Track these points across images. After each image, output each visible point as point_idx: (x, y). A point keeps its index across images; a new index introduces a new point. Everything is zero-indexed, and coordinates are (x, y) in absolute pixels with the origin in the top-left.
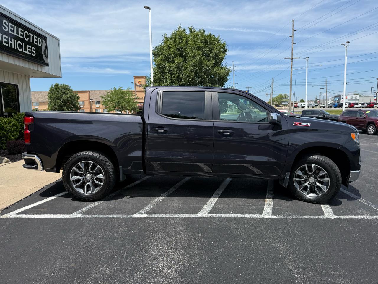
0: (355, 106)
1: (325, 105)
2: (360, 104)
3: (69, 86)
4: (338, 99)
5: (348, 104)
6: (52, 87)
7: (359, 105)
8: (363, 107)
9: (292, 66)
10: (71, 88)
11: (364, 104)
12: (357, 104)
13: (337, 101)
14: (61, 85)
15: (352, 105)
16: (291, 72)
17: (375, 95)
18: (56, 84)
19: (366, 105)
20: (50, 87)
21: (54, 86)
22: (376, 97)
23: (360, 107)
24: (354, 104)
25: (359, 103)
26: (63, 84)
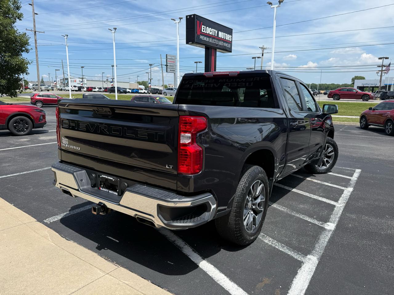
0: (93, 90)
1: (62, 88)
2: (98, 88)
4: (67, 82)
5: (86, 88)
7: (97, 90)
8: (100, 92)
9: (36, 41)
11: (100, 88)
12: (95, 88)
13: (66, 84)
15: (90, 89)
16: (36, 48)
17: (112, 81)
19: (103, 90)
22: (112, 83)
23: (98, 91)
24: (92, 88)
25: (96, 87)
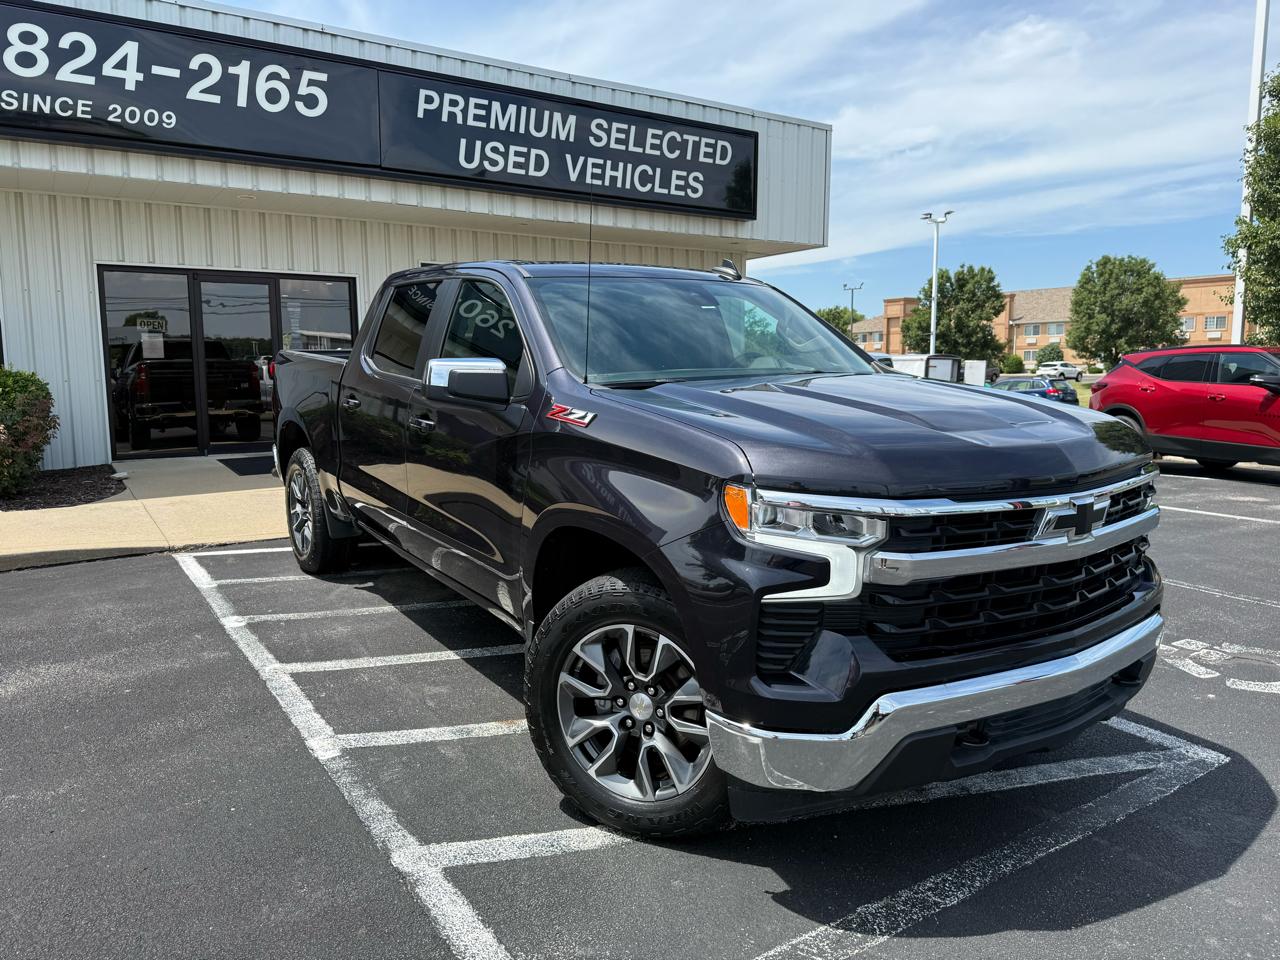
3: (1151, 262)
6: (1089, 268)
10: (1156, 270)
14: (1123, 260)
18: (1104, 257)
20: (1082, 269)
21: (1094, 268)
26: (1129, 257)
